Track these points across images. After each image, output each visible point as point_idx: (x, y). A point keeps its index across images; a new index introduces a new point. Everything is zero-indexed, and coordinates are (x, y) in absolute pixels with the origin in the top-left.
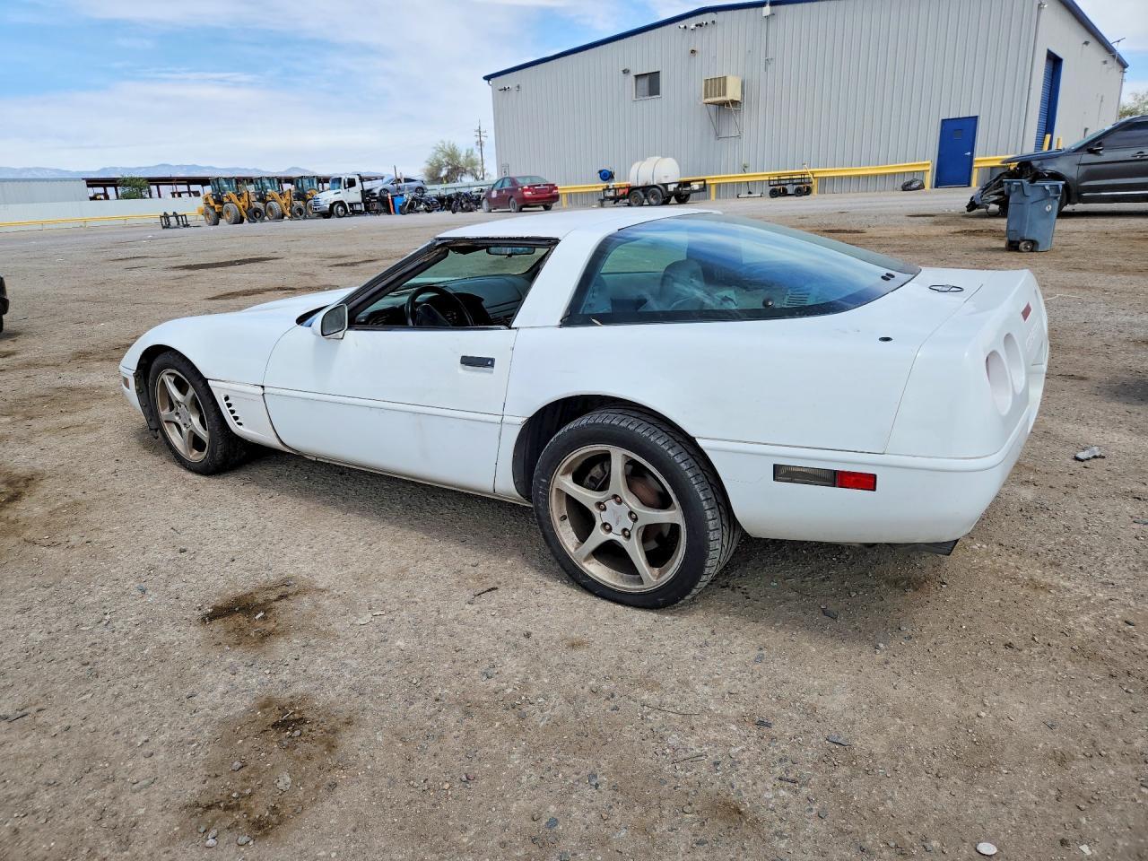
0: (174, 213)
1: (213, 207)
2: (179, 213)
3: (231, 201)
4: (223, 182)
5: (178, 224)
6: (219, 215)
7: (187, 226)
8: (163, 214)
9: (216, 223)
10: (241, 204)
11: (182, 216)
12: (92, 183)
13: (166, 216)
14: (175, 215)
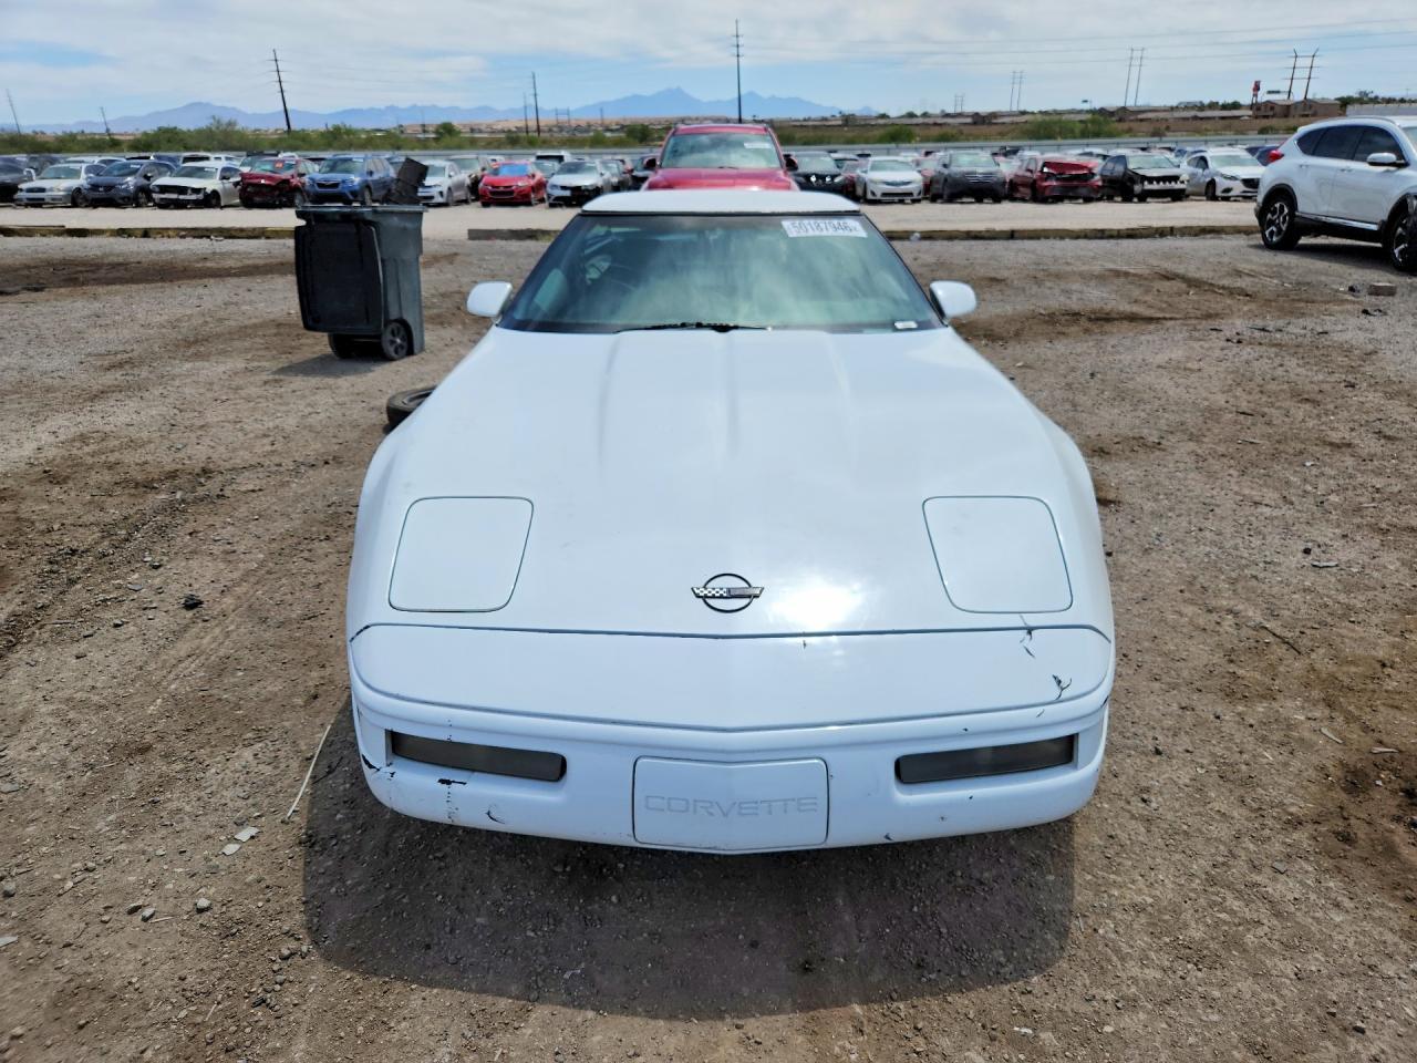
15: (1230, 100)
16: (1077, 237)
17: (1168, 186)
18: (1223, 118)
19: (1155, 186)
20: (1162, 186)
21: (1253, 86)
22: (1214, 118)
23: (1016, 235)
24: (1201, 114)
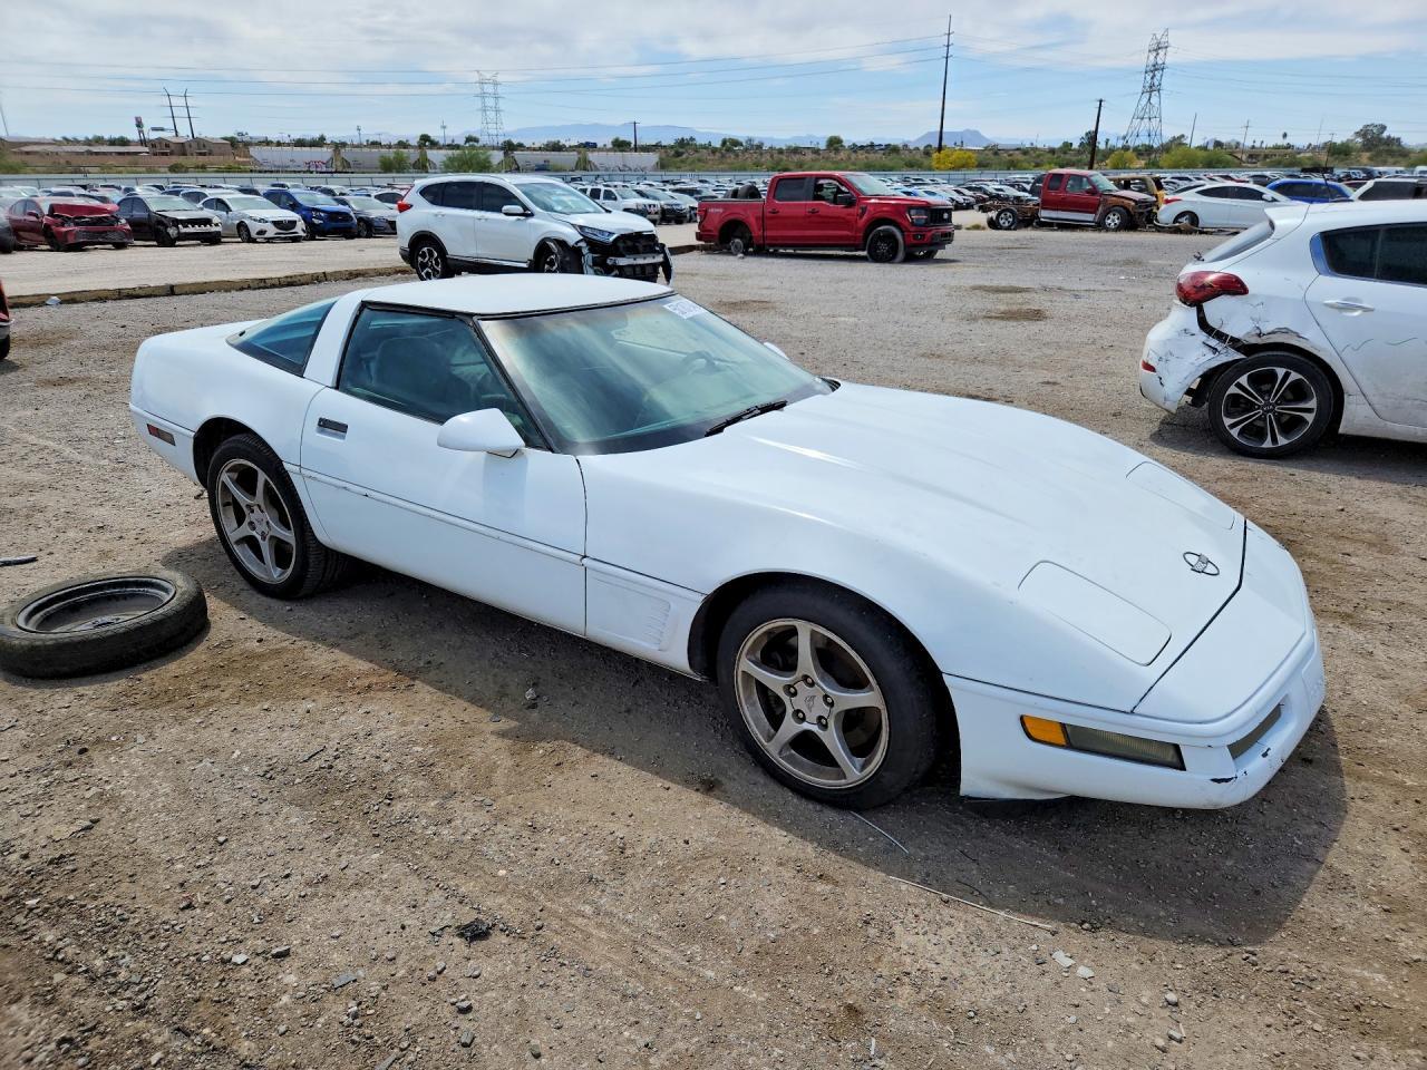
15: (116, 135)
16: (242, 289)
17: (203, 229)
18: (120, 154)
19: (190, 229)
20: (197, 229)
21: (134, 122)
22: (111, 153)
23: (176, 290)
24: (95, 149)
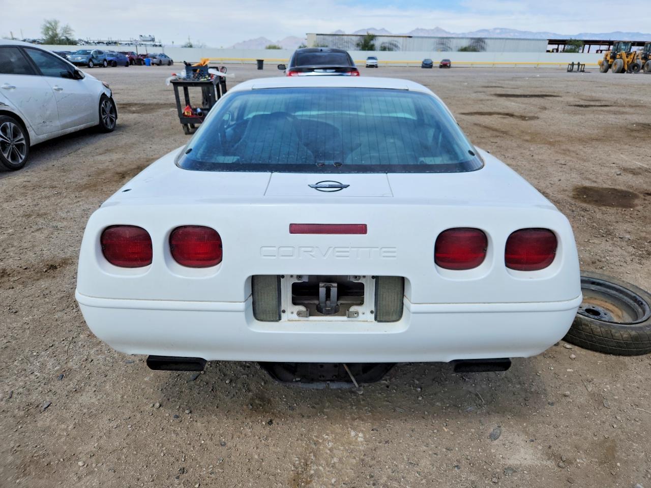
0: (579, 63)
1: (608, 61)
2: (581, 63)
3: (621, 58)
4: (622, 44)
5: (578, 70)
6: (610, 66)
7: (583, 71)
8: (571, 63)
9: (606, 71)
10: (627, 60)
11: (582, 65)
12: (551, 42)
13: (573, 64)
14: (579, 64)
